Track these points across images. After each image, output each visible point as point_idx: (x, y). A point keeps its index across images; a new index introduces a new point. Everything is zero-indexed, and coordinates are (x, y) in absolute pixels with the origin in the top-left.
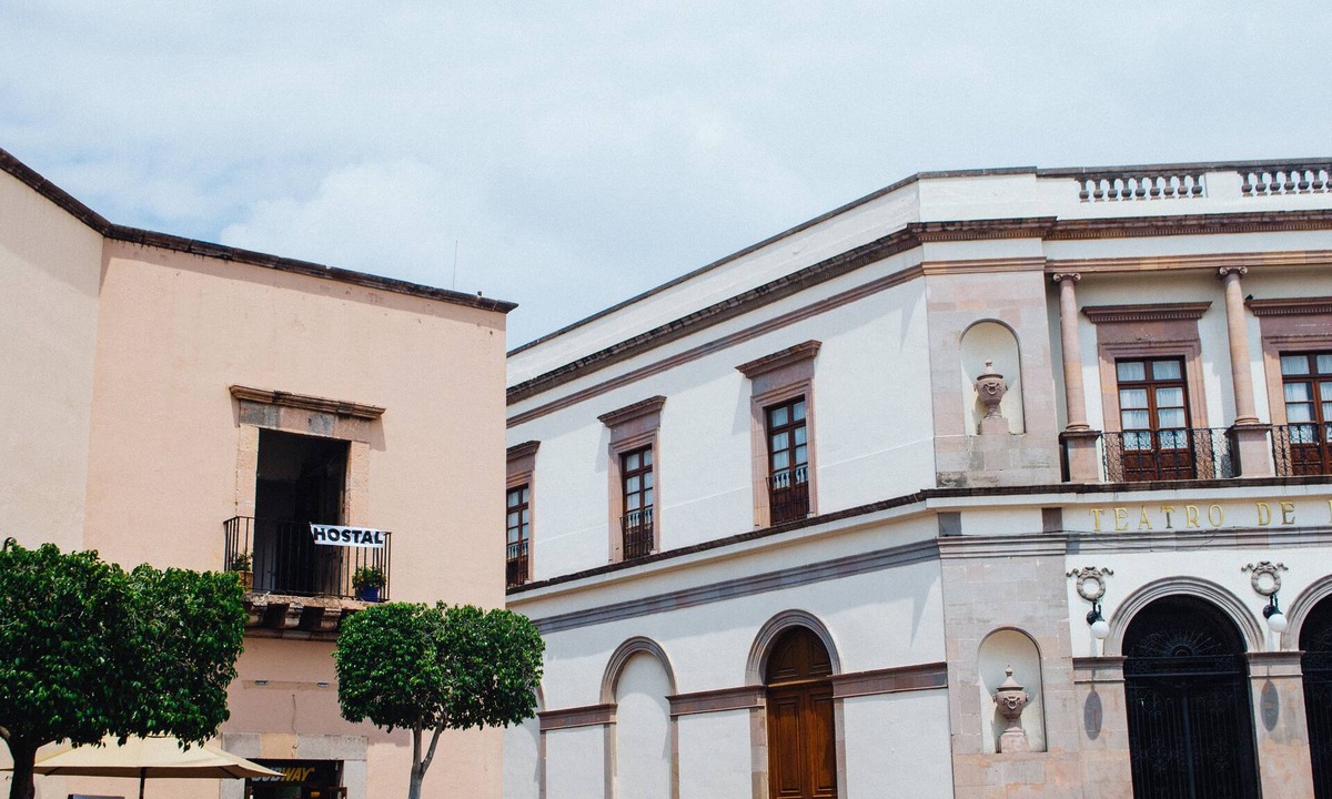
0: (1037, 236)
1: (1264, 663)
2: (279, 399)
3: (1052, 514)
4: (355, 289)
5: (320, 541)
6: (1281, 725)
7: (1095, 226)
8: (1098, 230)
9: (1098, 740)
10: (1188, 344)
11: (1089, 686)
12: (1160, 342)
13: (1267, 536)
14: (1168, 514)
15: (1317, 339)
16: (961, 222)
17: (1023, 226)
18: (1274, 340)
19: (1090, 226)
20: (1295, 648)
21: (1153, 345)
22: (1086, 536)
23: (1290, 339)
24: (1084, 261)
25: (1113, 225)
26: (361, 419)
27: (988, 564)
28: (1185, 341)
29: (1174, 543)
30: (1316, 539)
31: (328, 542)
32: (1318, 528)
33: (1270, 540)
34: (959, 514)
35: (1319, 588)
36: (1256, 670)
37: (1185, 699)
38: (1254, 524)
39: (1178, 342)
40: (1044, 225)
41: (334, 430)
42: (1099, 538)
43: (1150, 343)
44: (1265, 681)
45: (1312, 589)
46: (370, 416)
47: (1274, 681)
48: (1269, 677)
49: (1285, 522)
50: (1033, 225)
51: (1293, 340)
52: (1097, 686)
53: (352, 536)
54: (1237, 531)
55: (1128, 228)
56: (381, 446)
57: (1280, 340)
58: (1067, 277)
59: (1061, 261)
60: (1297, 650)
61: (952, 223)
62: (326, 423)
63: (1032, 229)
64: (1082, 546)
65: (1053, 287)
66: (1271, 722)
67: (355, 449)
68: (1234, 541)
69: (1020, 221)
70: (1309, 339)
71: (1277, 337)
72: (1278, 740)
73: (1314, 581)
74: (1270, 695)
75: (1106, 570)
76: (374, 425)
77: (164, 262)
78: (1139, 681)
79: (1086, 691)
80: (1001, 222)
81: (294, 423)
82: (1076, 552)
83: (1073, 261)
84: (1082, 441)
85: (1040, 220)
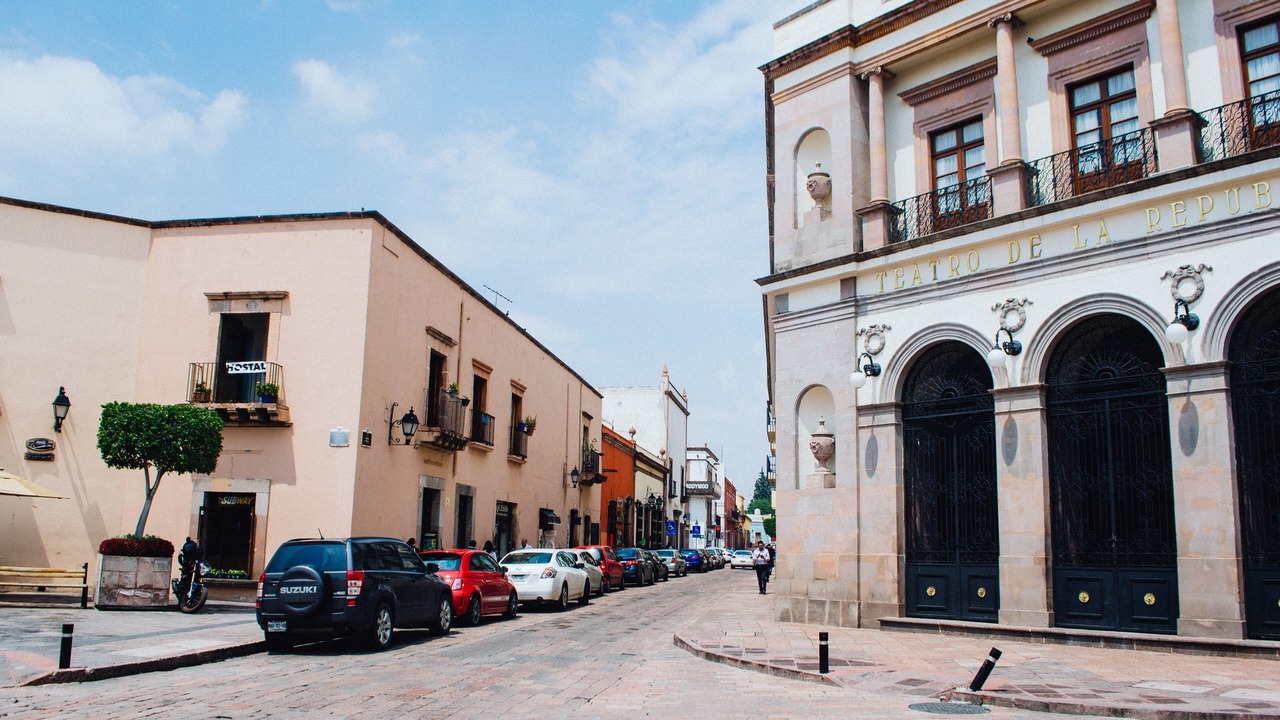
0: (845, 46)
1: (1008, 399)
2: (227, 296)
3: (849, 282)
4: (279, 225)
5: (230, 372)
6: (1019, 458)
7: (886, 21)
8: (890, 24)
9: (874, 478)
10: (984, 102)
11: (870, 429)
12: (961, 108)
13: (1014, 273)
14: (935, 267)
15: (1100, 61)
16: (789, 54)
17: (830, 41)
18: (1059, 75)
19: (883, 23)
20: (1036, 382)
21: (955, 112)
22: (871, 298)
23: (1073, 70)
24: (882, 54)
25: (899, 15)
26: (276, 299)
27: (803, 333)
28: (980, 100)
29: (937, 293)
30: (1059, 268)
31: (234, 372)
32: (1059, 257)
33: (1017, 277)
34: (787, 294)
35: (1058, 318)
36: (1000, 406)
37: (955, 438)
38: (1005, 263)
39: (974, 103)
40: (844, 35)
41: (260, 308)
42: (882, 298)
43: (952, 110)
44: (1006, 417)
45: (1052, 321)
46: (282, 297)
47: (1014, 416)
48: (1010, 412)
49: (1032, 256)
50: (836, 38)
51: (1077, 69)
52: (876, 429)
53: (249, 367)
54: (987, 273)
55: (912, 12)
56: (288, 313)
57: (1064, 73)
58: (871, 73)
59: (867, 61)
60: (1037, 383)
61: (784, 58)
62: (256, 305)
63: (838, 41)
64: (870, 307)
65: (862, 85)
66: (1010, 457)
67: (273, 317)
68: (986, 283)
69: (826, 39)
70: (1092, 64)
71: (1061, 72)
72: (1015, 474)
73: (1053, 312)
74: (1011, 428)
75: (884, 327)
76: (285, 301)
77: (179, 234)
78: (914, 423)
79: (865, 435)
80: (815, 44)
81: (238, 308)
82: (865, 313)
83: (874, 58)
84: (872, 215)
85: (840, 32)
